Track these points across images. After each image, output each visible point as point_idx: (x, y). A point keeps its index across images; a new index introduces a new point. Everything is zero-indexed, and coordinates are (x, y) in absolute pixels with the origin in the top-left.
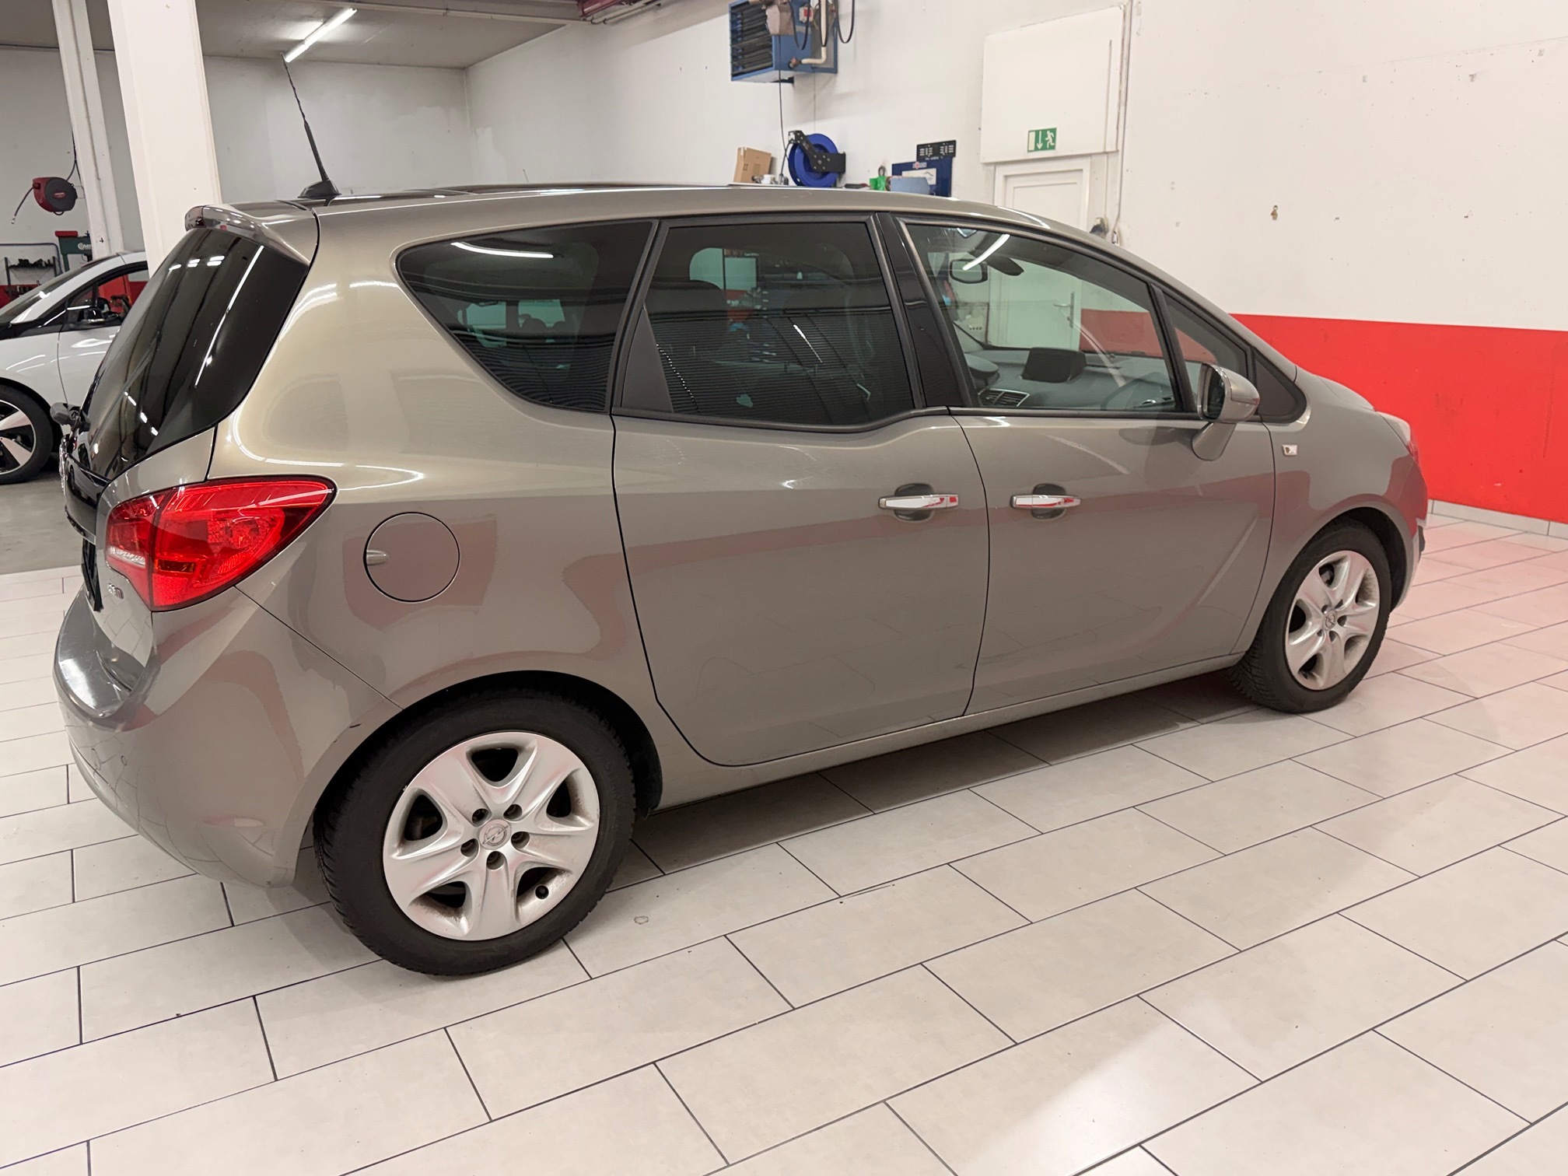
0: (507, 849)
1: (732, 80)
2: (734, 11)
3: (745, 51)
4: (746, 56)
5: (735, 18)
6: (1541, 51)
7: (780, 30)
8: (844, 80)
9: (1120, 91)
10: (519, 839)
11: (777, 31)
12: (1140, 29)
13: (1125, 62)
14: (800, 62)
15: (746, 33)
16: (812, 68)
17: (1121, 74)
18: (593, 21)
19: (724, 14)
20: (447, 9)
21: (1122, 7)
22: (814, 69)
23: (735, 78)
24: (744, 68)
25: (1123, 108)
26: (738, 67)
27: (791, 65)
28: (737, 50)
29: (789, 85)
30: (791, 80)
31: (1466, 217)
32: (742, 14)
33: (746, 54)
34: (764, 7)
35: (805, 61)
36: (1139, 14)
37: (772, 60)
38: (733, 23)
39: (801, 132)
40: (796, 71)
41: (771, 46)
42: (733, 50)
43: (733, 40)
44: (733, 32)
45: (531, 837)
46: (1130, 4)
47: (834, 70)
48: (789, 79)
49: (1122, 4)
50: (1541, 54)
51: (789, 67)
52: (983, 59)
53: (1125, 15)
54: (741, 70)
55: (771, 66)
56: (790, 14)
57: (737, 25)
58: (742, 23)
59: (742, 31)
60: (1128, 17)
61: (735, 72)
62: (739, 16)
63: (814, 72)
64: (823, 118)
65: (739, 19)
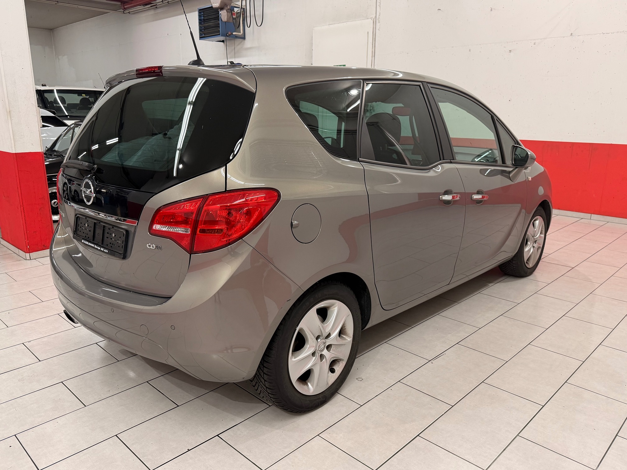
0: (325, 352)
1: (200, 40)
2: (200, 11)
3: (206, 28)
4: (206, 30)
5: (200, 14)
6: (535, 43)
7: (227, 20)
8: (248, 43)
9: (372, 51)
10: (329, 347)
11: (226, 20)
12: (380, 28)
13: (374, 40)
14: (232, 34)
15: (206, 21)
16: (236, 36)
17: (372, 45)
18: (124, 12)
19: (195, 11)
20: (57, 2)
21: (373, 19)
22: (236, 37)
23: (201, 39)
24: (205, 35)
25: (373, 58)
26: (202, 34)
27: (228, 35)
28: (202, 27)
29: (222, 43)
30: (223, 41)
31: (510, 101)
32: (203, 13)
33: (205, 29)
34: (219, 10)
35: (234, 33)
36: (379, 22)
37: (220, 32)
38: (200, 16)
39: (233, 62)
40: (229, 37)
41: (219, 26)
42: (200, 27)
43: (200, 23)
44: (200, 20)
45: (332, 345)
46: (375, 18)
47: (244, 38)
48: (222, 41)
49: (372, 18)
50: (534, 44)
51: (227, 35)
52: (312, 37)
53: (373, 22)
54: (203, 35)
55: (219, 34)
56: (231, 13)
57: (201, 17)
58: (204, 17)
59: (204, 20)
60: (375, 23)
61: (201, 37)
62: (202, 14)
63: (236, 38)
64: (238, 57)
65: (202, 15)
